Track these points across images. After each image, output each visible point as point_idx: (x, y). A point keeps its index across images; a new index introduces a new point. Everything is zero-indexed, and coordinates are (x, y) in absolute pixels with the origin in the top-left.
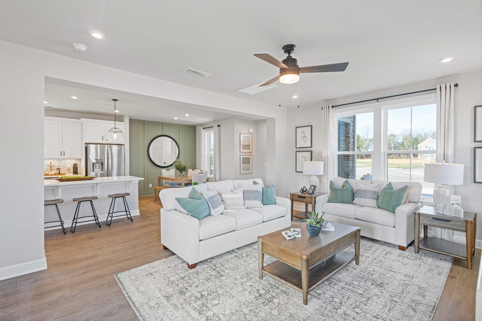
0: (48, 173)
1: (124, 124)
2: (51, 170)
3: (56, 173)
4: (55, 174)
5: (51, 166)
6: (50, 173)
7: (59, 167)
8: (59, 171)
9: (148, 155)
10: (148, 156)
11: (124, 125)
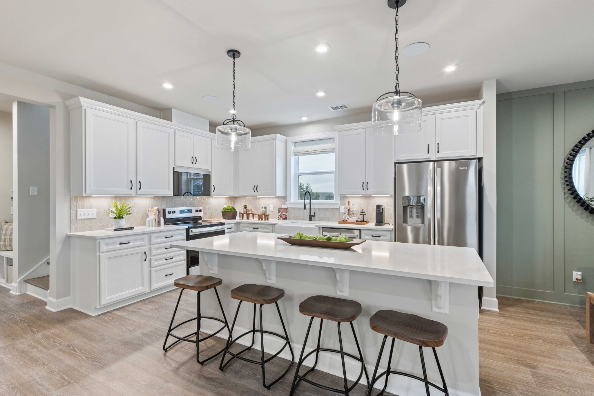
0: (347, 220)
1: (480, 105)
2: (349, 214)
3: (359, 220)
4: (357, 221)
5: (349, 208)
6: (350, 220)
7: (363, 211)
8: (364, 217)
9: (567, 185)
10: (569, 187)
11: (482, 107)
